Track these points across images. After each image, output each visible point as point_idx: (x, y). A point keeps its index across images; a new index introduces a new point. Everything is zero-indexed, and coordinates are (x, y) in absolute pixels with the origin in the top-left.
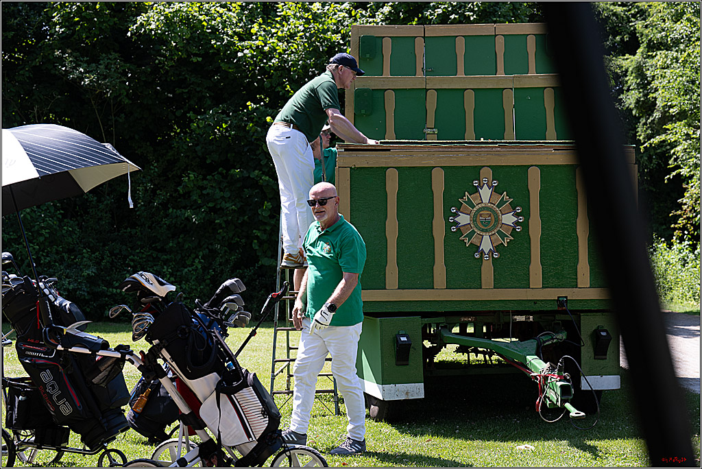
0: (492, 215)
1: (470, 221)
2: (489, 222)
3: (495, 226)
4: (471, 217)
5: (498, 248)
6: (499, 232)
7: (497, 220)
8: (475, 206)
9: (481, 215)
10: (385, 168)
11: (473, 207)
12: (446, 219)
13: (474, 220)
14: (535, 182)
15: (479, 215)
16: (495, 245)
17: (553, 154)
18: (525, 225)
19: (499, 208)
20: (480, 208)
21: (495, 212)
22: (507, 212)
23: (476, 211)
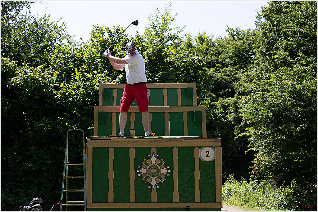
0: (156, 169)
1: (147, 172)
2: (155, 172)
3: (158, 174)
4: (147, 170)
5: (159, 184)
6: (159, 177)
7: (159, 171)
8: (149, 165)
9: (151, 169)
10: (108, 147)
12: (136, 171)
13: (148, 171)
14: (175, 154)
16: (157, 183)
17: (184, 142)
18: (171, 174)
19: (159, 166)
20: (151, 166)
21: (158, 168)
22: (163, 168)
23: (149, 167)
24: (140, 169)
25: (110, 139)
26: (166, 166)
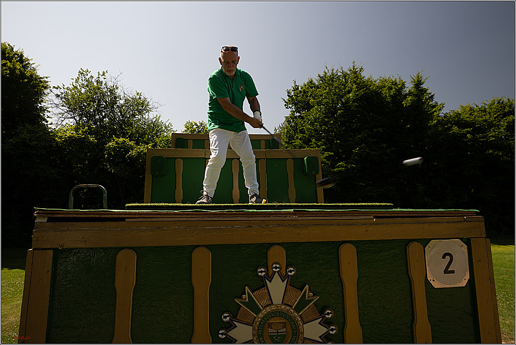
0: (288, 325)
1: (253, 335)
2: (283, 337)
4: (254, 329)
8: (260, 310)
9: (270, 326)
10: (115, 248)
11: (258, 311)
13: (259, 334)
14: (349, 267)
15: (267, 325)
17: (375, 224)
19: (298, 312)
20: (269, 313)
21: (291, 319)
22: (310, 318)
23: (263, 318)
24: (230, 326)
25: (123, 219)
26: (322, 312)
